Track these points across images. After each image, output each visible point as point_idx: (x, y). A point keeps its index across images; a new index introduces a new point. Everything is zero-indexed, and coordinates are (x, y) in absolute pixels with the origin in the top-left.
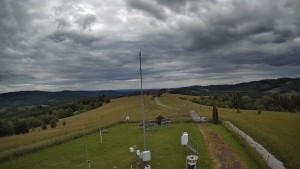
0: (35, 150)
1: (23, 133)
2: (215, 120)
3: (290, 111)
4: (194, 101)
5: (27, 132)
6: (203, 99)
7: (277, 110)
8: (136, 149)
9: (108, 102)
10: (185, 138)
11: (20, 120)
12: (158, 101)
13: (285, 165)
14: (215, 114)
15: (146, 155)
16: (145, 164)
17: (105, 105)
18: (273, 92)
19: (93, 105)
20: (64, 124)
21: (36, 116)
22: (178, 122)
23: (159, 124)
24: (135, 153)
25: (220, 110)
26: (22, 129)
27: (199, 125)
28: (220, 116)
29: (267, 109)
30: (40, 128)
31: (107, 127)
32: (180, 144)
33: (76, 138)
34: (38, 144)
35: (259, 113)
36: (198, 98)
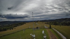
0: (8, 35)
1: (5, 31)
2: (50, 28)
3: (68, 26)
4: (45, 23)
5: (6, 30)
6: (47, 23)
7: (64, 26)
8: (32, 35)
9: (25, 23)
10: (43, 32)
11: (5, 28)
12: (37, 23)
13: (67, 38)
14: (50, 26)
15: (34, 36)
16: (34, 38)
17: (25, 24)
18: (64, 21)
19: (22, 24)
20: (15, 29)
21: (8, 27)
22: (42, 28)
23: (37, 28)
24: (31, 35)
25: (51, 25)
26: (5, 30)
27: (46, 29)
28: (51, 27)
29: (62, 25)
30: (9, 29)
31: (25, 29)
32: (42, 33)
33: (18, 32)
34: (9, 33)
35: (61, 26)
36: (46, 23)
